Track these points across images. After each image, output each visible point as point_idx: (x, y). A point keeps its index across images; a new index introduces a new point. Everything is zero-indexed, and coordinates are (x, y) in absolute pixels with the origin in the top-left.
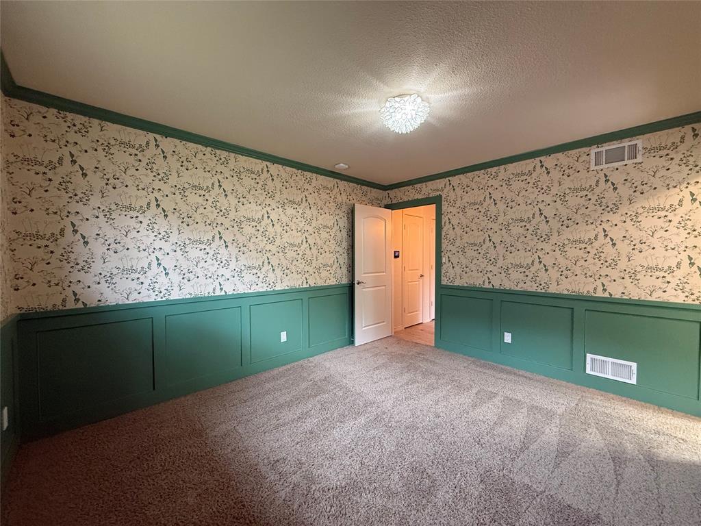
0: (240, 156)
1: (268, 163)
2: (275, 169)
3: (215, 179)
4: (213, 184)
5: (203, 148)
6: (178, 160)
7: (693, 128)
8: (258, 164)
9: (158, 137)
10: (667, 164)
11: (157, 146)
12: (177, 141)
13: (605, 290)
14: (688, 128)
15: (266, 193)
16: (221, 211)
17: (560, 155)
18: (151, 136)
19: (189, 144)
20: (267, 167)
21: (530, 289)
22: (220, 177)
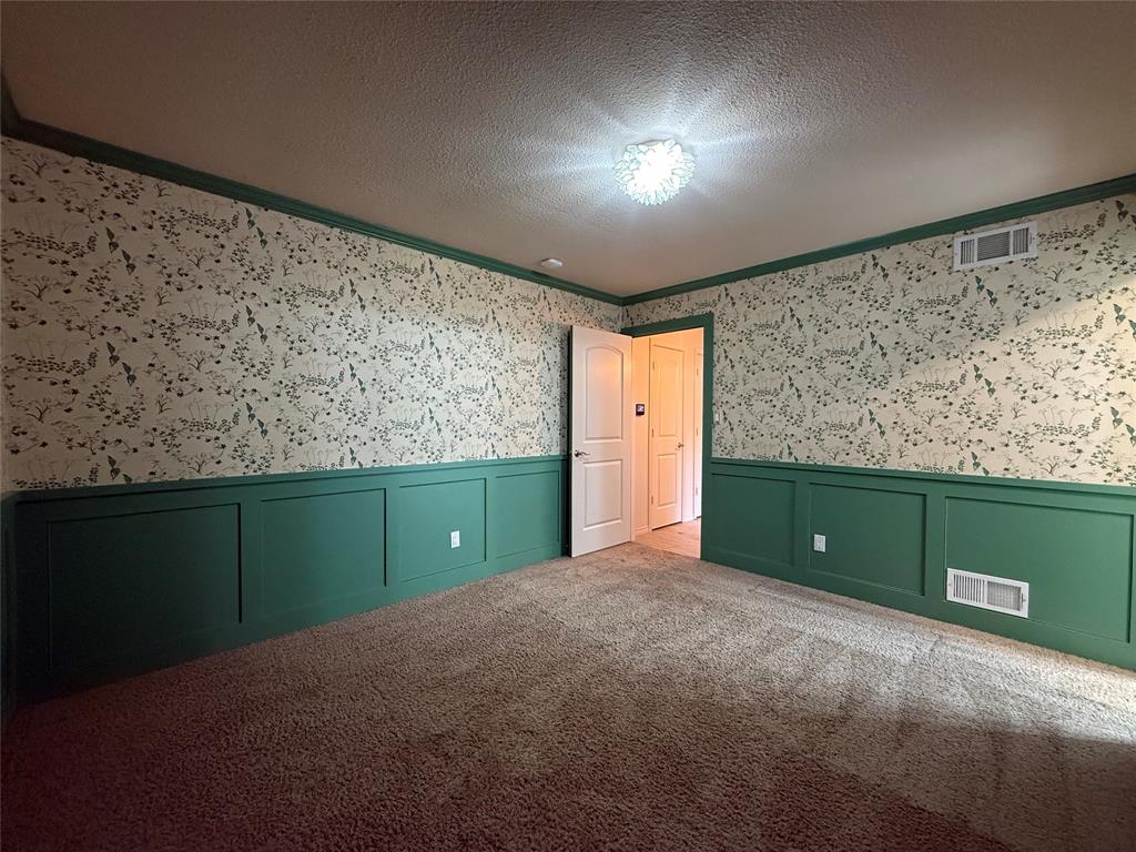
0: (387, 243)
1: (433, 257)
2: (444, 265)
3: (345, 280)
4: (342, 289)
5: (327, 230)
6: (286, 247)
7: (1118, 202)
8: (415, 258)
9: (253, 208)
10: (1077, 260)
11: (251, 223)
12: (284, 217)
13: (977, 465)
14: (1110, 203)
15: (429, 304)
16: (355, 332)
17: (904, 247)
18: (242, 206)
19: (303, 222)
20: (431, 263)
21: (856, 465)
22: (352, 276)
